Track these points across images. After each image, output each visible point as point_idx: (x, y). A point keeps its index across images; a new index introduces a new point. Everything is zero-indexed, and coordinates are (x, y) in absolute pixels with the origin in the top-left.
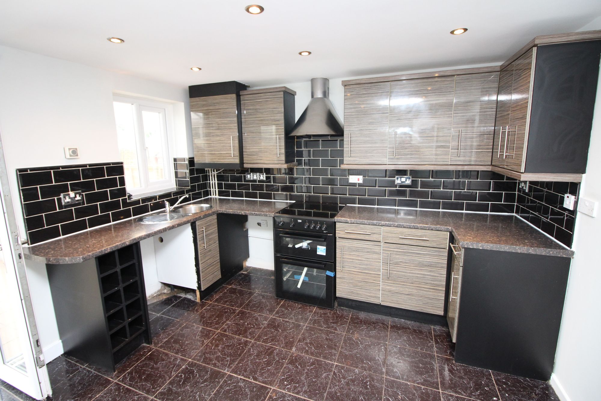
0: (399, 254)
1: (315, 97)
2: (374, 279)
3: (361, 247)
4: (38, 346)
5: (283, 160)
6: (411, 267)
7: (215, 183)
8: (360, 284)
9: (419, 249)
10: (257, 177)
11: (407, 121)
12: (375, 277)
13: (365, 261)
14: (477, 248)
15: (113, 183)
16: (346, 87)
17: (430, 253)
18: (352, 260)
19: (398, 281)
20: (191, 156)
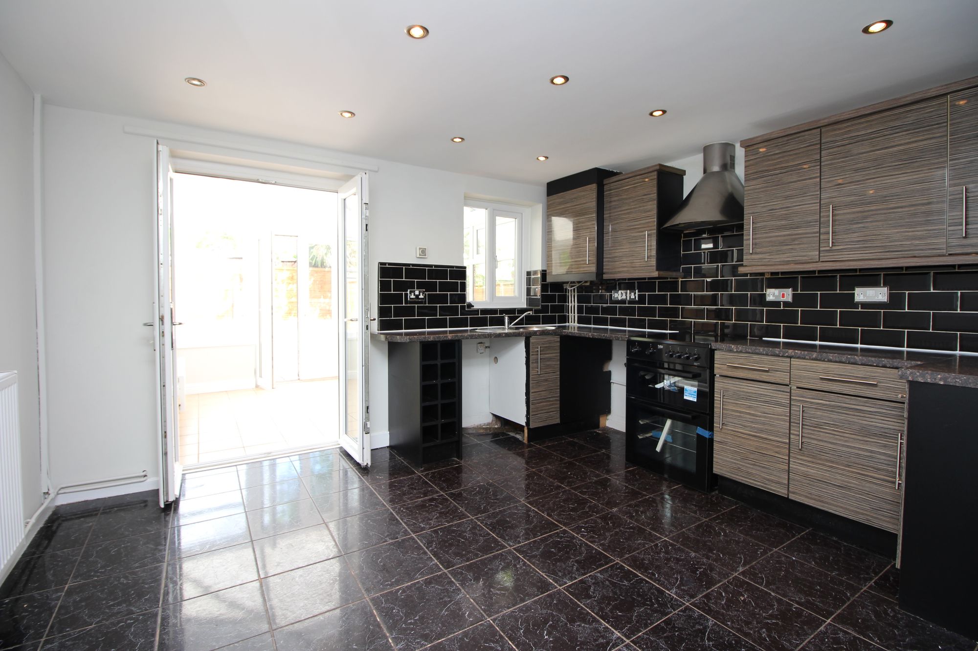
0: (823, 410)
1: (708, 171)
2: (777, 449)
3: (754, 392)
4: (368, 412)
5: (654, 266)
6: (845, 435)
7: (574, 305)
8: (752, 456)
9: (860, 401)
10: (626, 296)
11: (855, 185)
12: (778, 447)
13: (760, 416)
14: (933, 381)
15: (454, 286)
16: (748, 149)
17: (884, 411)
18: (738, 414)
19: (820, 459)
20: (544, 269)
